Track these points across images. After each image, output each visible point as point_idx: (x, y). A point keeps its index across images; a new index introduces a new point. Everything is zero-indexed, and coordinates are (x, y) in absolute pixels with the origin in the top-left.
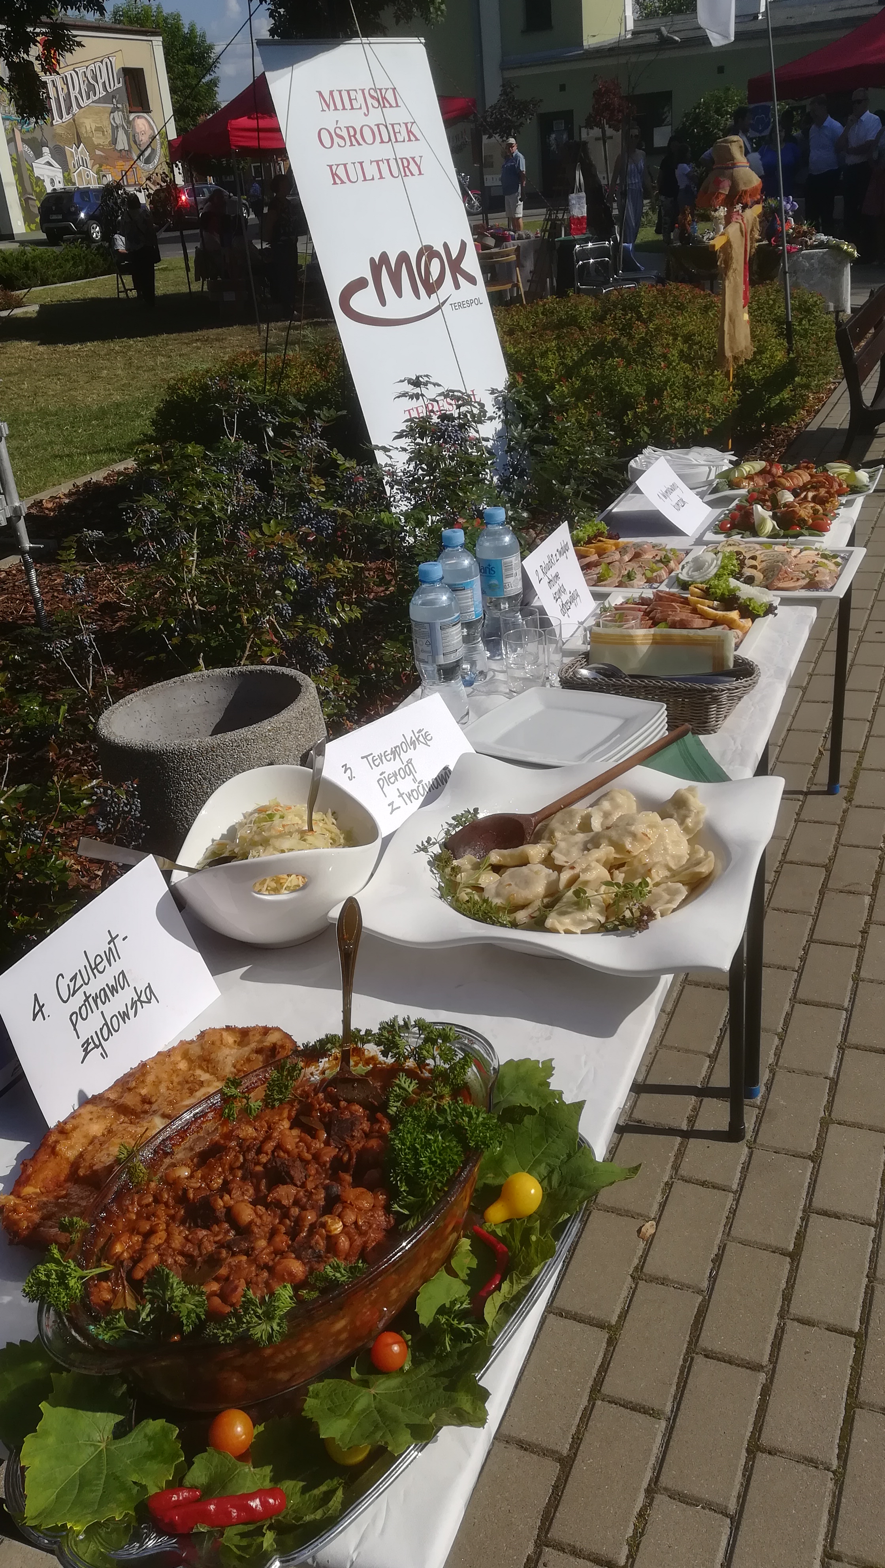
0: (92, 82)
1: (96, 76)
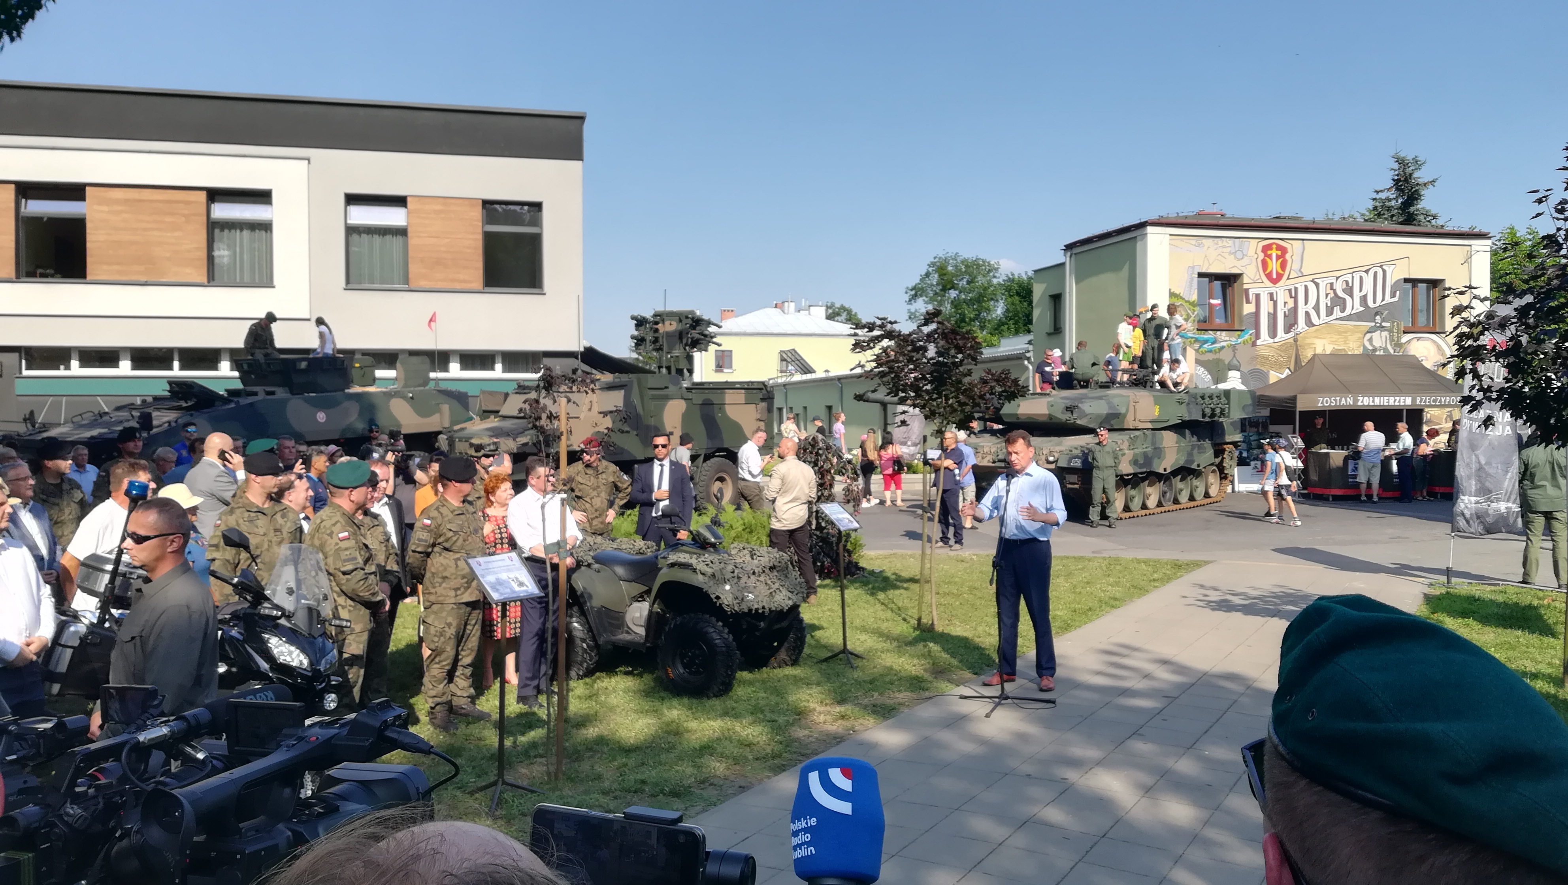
0: (1341, 294)
1: (1352, 288)
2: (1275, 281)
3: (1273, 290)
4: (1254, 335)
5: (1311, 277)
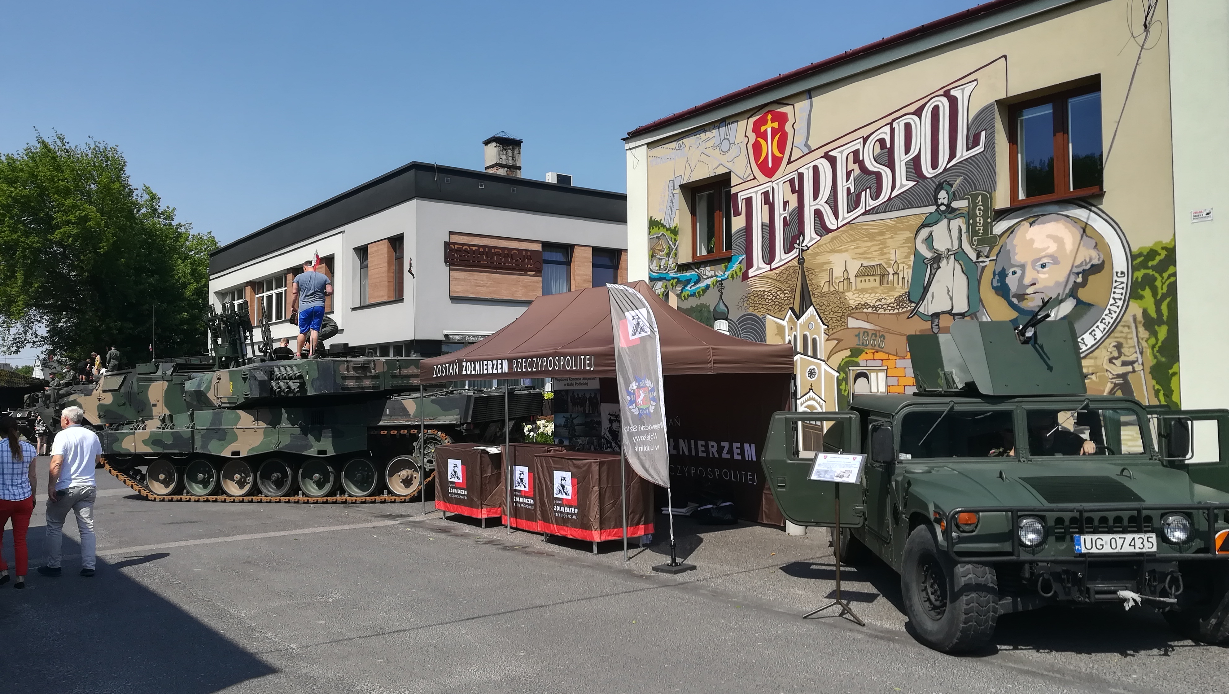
0: (871, 165)
1: (891, 151)
2: (769, 172)
4: (744, 262)
5: (822, 152)
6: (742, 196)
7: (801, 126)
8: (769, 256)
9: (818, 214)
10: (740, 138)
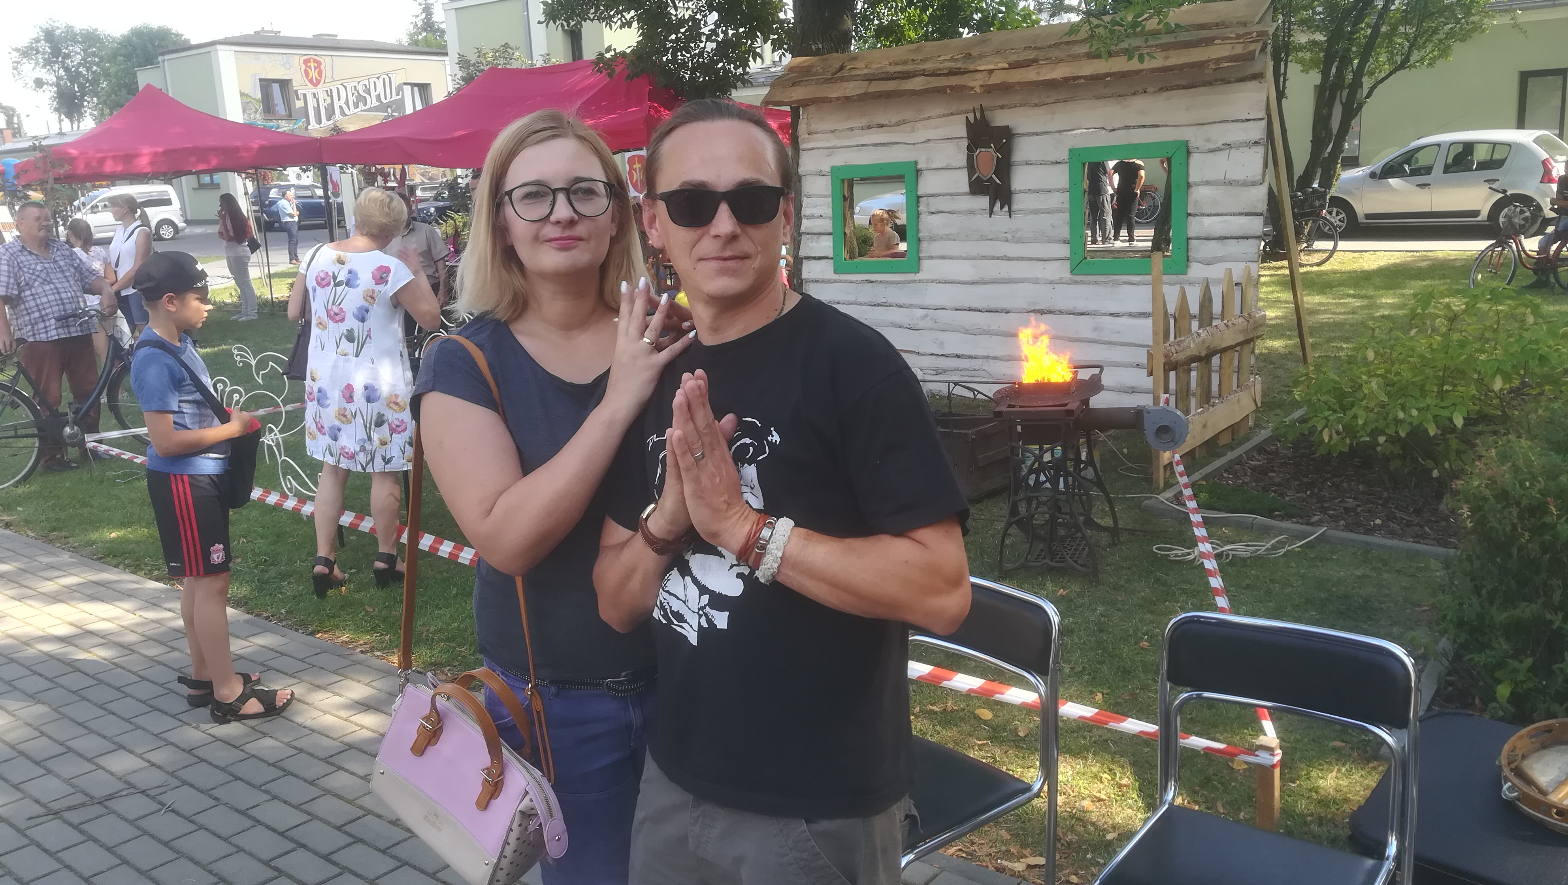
0: (362, 93)
1: (369, 89)
2: (316, 85)
3: (315, 91)
4: (305, 122)
5: (341, 82)
6: (300, 92)
7: (329, 69)
8: (319, 122)
9: (341, 107)
10: (296, 64)
